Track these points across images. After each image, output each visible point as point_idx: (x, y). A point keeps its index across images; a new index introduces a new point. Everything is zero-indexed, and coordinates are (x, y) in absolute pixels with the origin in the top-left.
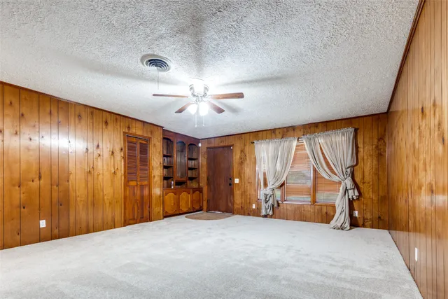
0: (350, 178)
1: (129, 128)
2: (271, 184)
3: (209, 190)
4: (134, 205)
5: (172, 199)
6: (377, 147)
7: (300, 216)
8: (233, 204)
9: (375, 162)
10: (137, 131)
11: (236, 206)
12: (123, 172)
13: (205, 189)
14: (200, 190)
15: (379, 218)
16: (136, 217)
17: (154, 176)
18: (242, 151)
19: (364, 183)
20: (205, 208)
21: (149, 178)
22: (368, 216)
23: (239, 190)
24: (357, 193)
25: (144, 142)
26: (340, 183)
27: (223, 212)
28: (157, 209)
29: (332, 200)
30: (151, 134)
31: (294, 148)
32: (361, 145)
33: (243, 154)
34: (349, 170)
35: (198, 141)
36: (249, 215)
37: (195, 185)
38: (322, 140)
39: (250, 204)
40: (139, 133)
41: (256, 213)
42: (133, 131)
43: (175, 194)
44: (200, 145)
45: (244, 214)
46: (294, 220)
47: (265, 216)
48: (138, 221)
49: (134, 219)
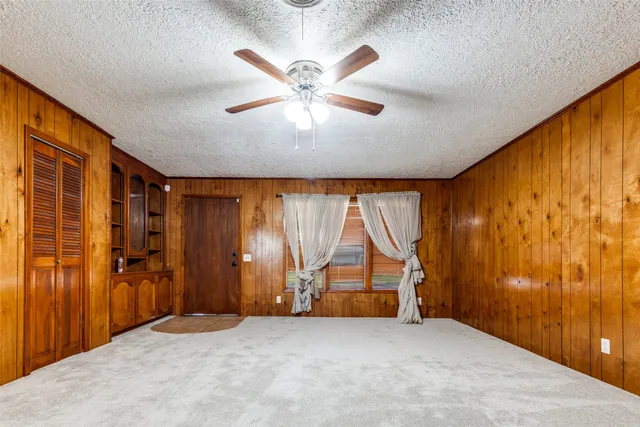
0: (415, 256)
1: (38, 117)
2: (311, 263)
3: (189, 274)
4: (48, 317)
5: (125, 295)
6: (441, 219)
7: (351, 309)
8: (239, 298)
9: (439, 237)
10: (59, 132)
11: (244, 301)
12: (22, 232)
13: (179, 274)
14: (168, 274)
15: (443, 304)
16: (52, 347)
17: (94, 246)
18: (257, 208)
19: (428, 262)
20: (178, 308)
21: (83, 248)
22: (432, 303)
23: (250, 273)
24: (422, 276)
25: (73, 163)
26: (403, 263)
27: (218, 313)
28: (99, 320)
29: (394, 284)
30: (89, 147)
31: (346, 210)
32: (425, 215)
33: (259, 213)
34: (413, 245)
35: (164, 179)
36: (269, 314)
37: (154, 265)
38: (382, 202)
39: (273, 297)
40: (63, 137)
41: (284, 311)
42: (49, 128)
43: (130, 285)
44: (167, 188)
45: (261, 314)
46: (343, 316)
47: (299, 315)
48: (58, 354)
49: (48, 351)
